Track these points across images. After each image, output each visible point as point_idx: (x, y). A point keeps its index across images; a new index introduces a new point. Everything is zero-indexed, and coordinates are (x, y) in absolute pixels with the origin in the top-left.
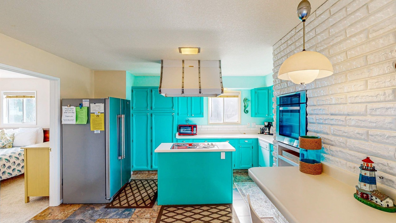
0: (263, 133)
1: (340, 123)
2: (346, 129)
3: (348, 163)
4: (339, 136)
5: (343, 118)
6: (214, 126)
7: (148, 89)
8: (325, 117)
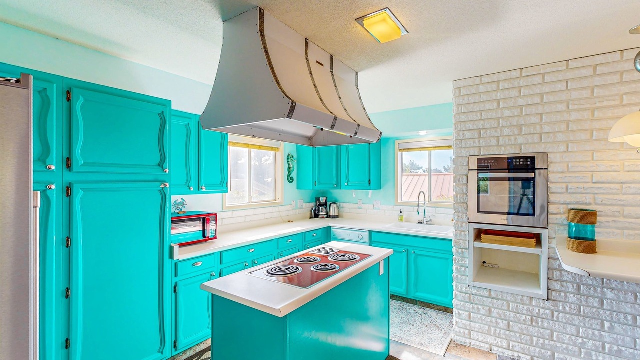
0: (317, 216)
1: (615, 191)
2: (624, 198)
3: (625, 231)
4: (611, 205)
5: (617, 186)
6: (236, 214)
7: (52, 83)
8: (586, 186)
